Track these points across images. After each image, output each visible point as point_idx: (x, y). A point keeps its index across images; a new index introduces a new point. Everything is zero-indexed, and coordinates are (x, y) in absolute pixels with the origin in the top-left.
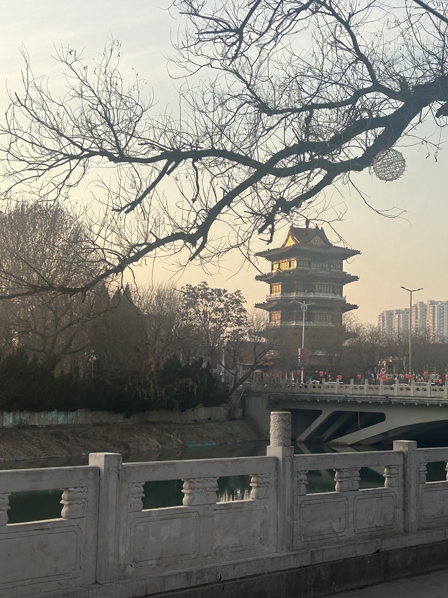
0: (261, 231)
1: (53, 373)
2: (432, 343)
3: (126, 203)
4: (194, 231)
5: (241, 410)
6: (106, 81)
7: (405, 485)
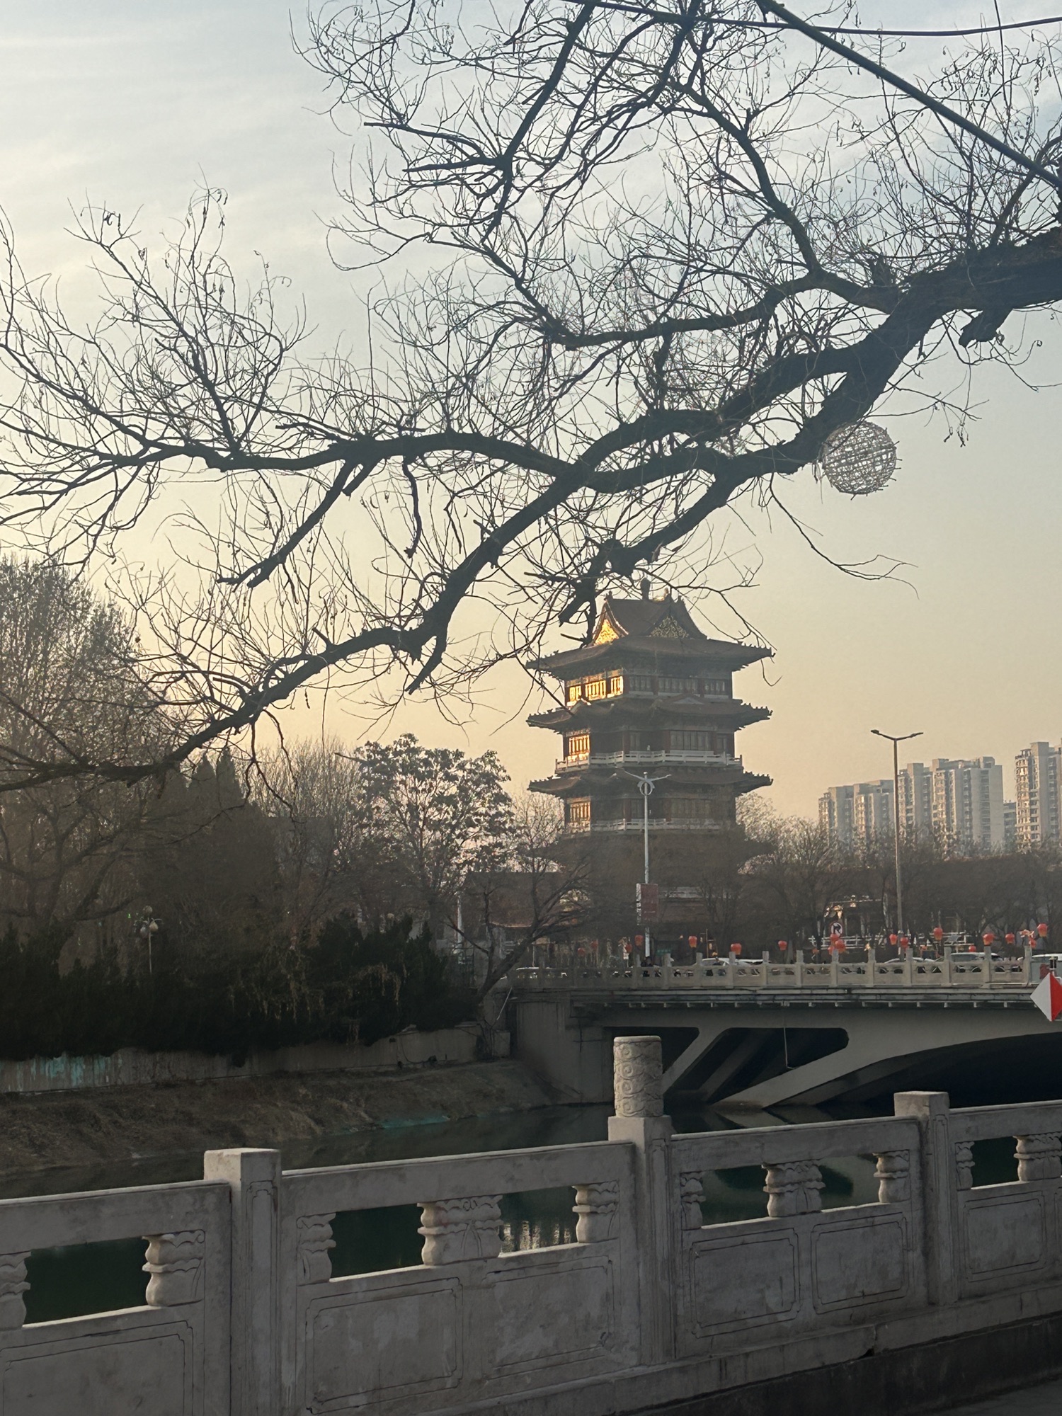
0: (564, 617)
1: (57, 965)
2: (948, 858)
3: (251, 564)
4: (413, 624)
5: (506, 1035)
6: (194, 283)
7: (926, 1194)
